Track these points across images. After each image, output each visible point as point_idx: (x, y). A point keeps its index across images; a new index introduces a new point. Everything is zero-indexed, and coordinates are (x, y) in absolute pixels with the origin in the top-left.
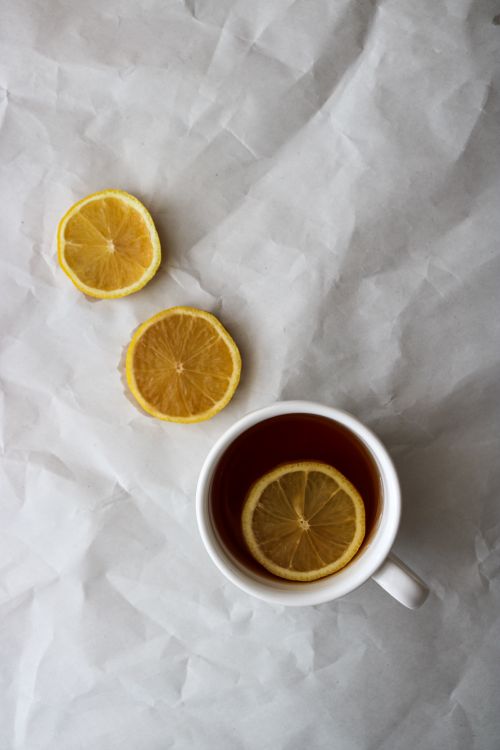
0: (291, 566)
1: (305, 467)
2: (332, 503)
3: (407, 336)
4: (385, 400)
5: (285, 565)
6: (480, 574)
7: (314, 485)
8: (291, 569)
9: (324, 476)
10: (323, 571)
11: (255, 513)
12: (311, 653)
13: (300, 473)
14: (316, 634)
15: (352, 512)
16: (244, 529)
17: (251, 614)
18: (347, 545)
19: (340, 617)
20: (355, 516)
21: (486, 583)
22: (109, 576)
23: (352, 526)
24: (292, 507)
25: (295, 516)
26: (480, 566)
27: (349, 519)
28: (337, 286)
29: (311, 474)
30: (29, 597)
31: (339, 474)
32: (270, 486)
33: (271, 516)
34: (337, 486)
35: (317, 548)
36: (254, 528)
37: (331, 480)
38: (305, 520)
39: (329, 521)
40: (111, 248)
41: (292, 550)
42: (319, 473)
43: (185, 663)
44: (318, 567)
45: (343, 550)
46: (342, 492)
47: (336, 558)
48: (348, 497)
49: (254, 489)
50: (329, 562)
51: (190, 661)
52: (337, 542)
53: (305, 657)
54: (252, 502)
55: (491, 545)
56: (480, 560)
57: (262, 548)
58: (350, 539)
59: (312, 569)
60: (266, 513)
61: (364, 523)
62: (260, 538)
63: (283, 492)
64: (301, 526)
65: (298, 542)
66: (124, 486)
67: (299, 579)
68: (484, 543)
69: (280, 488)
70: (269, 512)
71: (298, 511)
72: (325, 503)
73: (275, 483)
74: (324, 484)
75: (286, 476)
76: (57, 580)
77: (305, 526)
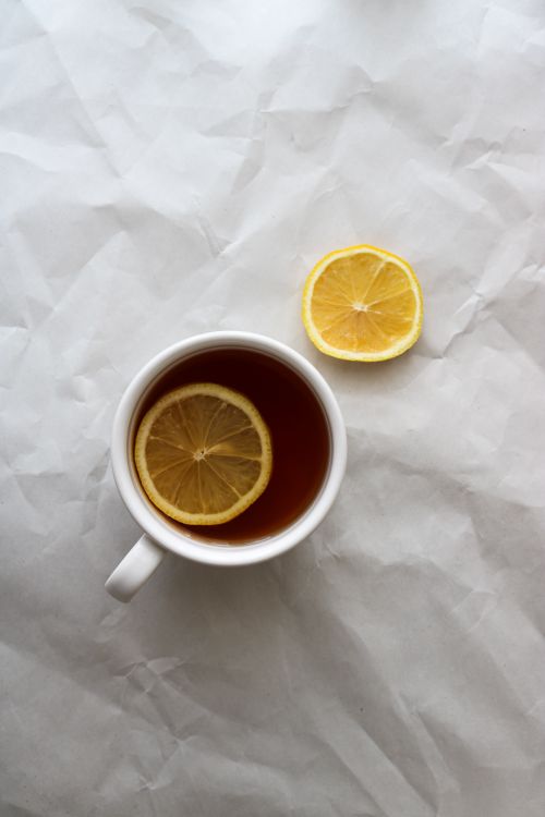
0: (152, 438)
1: (265, 458)
2: (224, 487)
3: (407, 572)
4: (333, 549)
5: (153, 431)
6: (133, 665)
7: (244, 468)
8: (148, 438)
9: (255, 478)
10: (145, 474)
11: (216, 400)
12: (36, 471)
13: (259, 451)
14: (59, 475)
15: (212, 511)
16: (197, 385)
17: (82, 400)
18: (174, 503)
19: (79, 504)
20: (206, 514)
21: (122, 673)
22: (123, 234)
23: (195, 510)
24: (222, 442)
25: (210, 444)
26: (143, 664)
27: (204, 506)
28: (461, 489)
29: (258, 465)
30: (96, 143)
31: (257, 496)
32: (246, 416)
33: (211, 418)
34: (244, 493)
35: (173, 468)
36: (198, 397)
37: (250, 487)
38: (206, 456)
39: (203, 484)
40: (358, 306)
41: (171, 440)
42: (258, 473)
43: (22, 324)
44: (151, 469)
45: (169, 498)
46: (236, 500)
47: (161, 491)
48: (230, 506)
49: (243, 399)
50: (156, 482)
51: (24, 330)
52: (178, 493)
53: (31, 465)
54: (228, 396)
55: (168, 676)
56: (150, 665)
57: (174, 406)
58: (181, 507)
59: (148, 462)
60: (215, 411)
61: (200, 523)
62: (186, 403)
63: (238, 432)
64: (199, 452)
65: (180, 447)
66: (228, 250)
67: (137, 447)
68: (170, 667)
69: (243, 429)
70: (216, 414)
71: (216, 448)
72: (224, 479)
73: (250, 423)
74: (245, 478)
75: (257, 436)
76: (116, 174)
77: (198, 456)
